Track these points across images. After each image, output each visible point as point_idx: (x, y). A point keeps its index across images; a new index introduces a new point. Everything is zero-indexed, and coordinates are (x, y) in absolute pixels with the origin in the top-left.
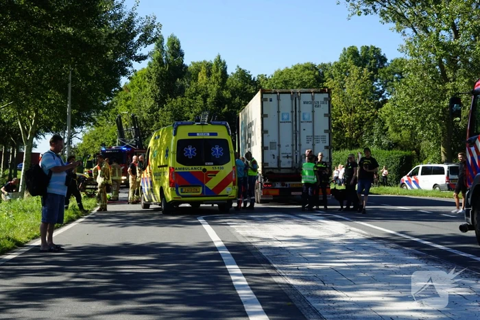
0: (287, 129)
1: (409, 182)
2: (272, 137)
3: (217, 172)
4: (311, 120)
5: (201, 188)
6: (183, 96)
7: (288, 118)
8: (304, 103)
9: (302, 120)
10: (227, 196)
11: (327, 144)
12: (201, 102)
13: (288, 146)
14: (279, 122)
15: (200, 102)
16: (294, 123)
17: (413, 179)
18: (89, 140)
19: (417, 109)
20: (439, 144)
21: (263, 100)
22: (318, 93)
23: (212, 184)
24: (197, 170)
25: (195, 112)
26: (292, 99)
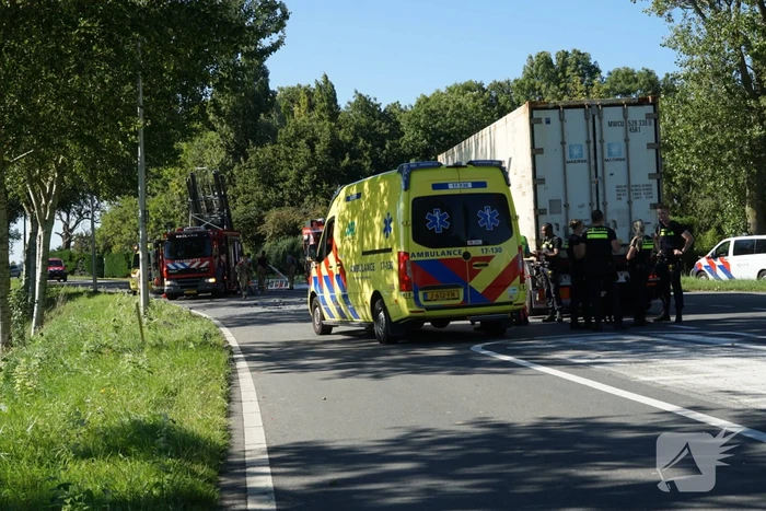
0: (579, 174)
1: (711, 268)
2: (553, 190)
3: (489, 259)
4: (623, 156)
5: (461, 291)
6: (275, 143)
7: (581, 155)
8: (610, 124)
9: (606, 157)
10: (510, 303)
11: (655, 200)
12: (308, 151)
13: (583, 206)
14: (565, 162)
15: (304, 151)
16: (593, 163)
17: (718, 262)
18: (113, 222)
19: (706, 143)
20: (742, 203)
21: (533, 122)
22: (635, 105)
23: (481, 282)
24: (453, 256)
25: (297, 168)
26: (587, 119)
